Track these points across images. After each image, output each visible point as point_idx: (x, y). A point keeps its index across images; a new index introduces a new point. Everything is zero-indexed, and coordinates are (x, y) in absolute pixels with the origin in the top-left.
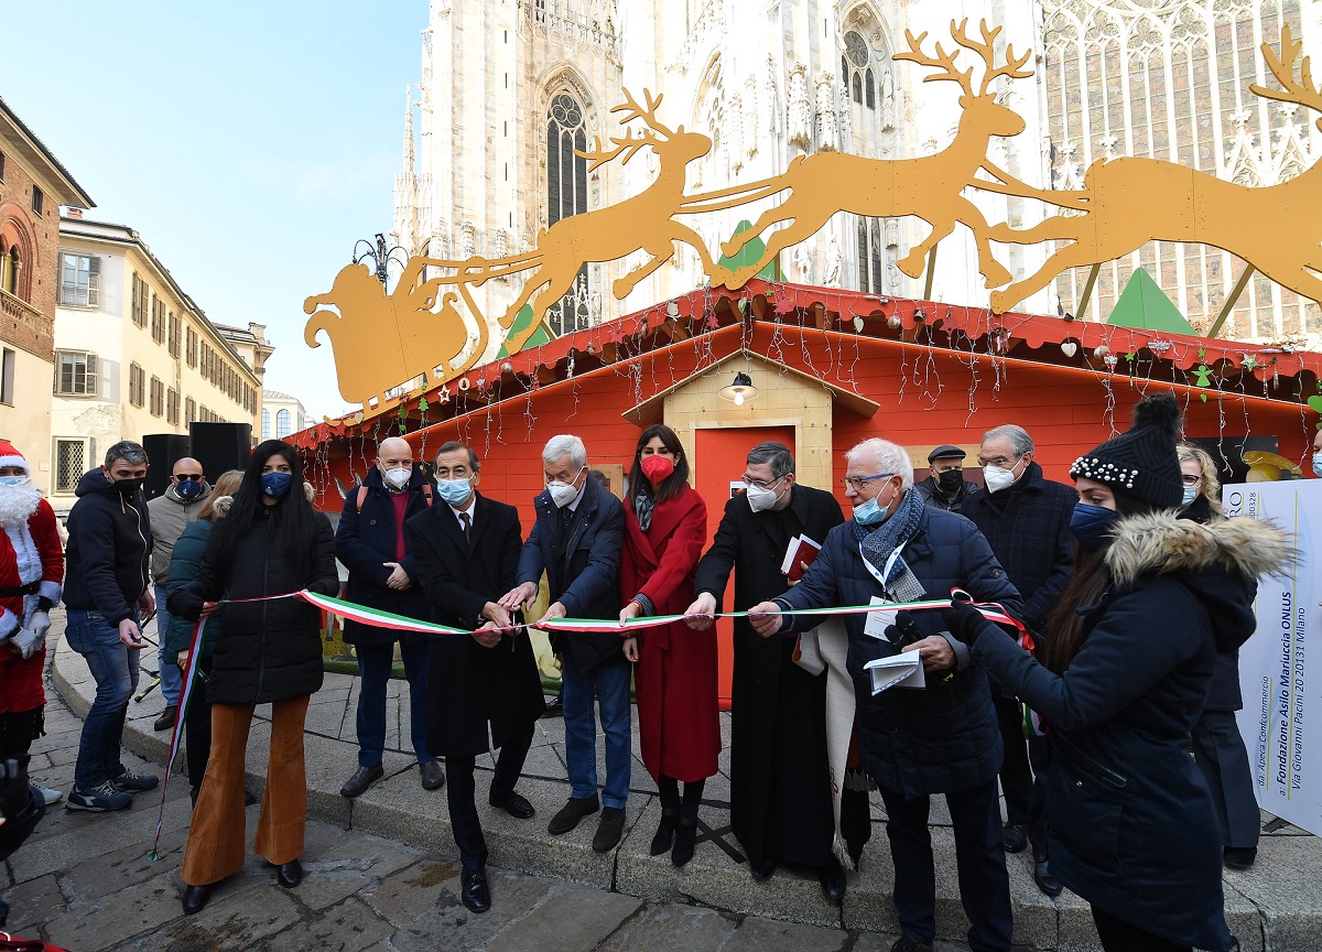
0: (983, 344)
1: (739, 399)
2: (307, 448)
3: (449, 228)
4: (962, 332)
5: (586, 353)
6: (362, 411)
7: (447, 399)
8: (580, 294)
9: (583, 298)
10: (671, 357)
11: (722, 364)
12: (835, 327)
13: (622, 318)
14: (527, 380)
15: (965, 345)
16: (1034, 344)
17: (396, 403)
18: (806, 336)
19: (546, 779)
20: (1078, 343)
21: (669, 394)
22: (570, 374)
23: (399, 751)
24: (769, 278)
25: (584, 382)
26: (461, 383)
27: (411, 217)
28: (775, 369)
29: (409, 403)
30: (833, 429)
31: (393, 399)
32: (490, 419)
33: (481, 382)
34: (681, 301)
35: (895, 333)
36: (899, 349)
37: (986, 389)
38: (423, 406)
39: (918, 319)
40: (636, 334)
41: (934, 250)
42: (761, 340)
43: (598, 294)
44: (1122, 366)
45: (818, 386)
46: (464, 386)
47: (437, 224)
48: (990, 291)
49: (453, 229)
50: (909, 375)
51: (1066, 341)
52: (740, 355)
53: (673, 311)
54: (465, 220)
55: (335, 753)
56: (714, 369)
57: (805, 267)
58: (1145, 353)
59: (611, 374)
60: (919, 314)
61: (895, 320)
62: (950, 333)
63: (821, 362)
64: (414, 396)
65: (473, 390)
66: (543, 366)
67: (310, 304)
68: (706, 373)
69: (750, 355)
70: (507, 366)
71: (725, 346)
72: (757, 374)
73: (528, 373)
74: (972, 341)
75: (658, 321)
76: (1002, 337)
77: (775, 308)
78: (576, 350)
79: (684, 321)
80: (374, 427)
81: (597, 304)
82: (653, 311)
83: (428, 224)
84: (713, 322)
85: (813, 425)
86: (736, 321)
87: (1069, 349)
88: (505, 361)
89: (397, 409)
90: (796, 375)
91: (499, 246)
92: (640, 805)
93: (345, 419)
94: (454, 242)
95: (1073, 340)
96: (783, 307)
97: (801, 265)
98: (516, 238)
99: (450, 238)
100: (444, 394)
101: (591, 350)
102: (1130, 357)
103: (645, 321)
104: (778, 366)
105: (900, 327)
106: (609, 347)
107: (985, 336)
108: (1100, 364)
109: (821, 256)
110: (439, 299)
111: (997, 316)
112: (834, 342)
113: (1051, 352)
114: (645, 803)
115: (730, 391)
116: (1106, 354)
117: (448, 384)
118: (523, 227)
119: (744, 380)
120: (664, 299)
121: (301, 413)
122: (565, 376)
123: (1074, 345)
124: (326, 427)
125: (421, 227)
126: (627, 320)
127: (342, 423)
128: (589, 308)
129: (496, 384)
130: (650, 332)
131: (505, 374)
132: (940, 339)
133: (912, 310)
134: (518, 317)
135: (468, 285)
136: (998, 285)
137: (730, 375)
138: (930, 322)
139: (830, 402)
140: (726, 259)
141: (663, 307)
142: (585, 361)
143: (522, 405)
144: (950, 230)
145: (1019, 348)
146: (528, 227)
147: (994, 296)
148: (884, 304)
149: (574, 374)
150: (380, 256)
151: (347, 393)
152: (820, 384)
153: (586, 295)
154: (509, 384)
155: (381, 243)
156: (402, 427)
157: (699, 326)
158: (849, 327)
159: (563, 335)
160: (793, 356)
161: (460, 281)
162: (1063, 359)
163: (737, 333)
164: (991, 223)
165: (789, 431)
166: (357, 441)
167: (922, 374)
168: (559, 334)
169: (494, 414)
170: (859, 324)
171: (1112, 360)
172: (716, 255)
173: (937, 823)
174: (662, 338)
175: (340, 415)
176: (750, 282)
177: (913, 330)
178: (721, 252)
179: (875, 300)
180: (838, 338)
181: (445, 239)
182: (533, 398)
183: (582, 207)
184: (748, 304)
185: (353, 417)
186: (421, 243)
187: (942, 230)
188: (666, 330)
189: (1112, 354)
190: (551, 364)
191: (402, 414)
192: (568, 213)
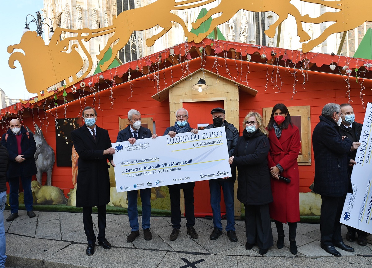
0: (299, 65)
1: (200, 90)
2: (13, 114)
3: (70, 8)
4: (290, 61)
5: (135, 70)
6: (37, 97)
7: (75, 91)
8: (132, 39)
9: (134, 41)
10: (172, 72)
11: (193, 75)
12: (240, 58)
13: (150, 55)
14: (110, 82)
15: (292, 66)
16: (319, 65)
17: (53, 93)
18: (228, 62)
19: (124, 248)
20: (336, 65)
21: (171, 88)
22: (129, 80)
23: (62, 240)
24: (212, 38)
25: (134, 83)
26: (81, 84)
27: (52, 2)
28: (215, 76)
29: (59, 93)
30: (239, 101)
31: (51, 91)
32: (95, 100)
33: (90, 84)
34: (175, 48)
35: (264, 61)
36: (265, 67)
37: (300, 84)
38: (65, 94)
39: (273, 55)
40: (157, 62)
41: (280, 26)
42: (209, 64)
43: (140, 39)
44: (353, 73)
45: (232, 84)
46: (83, 85)
47: (64, 6)
48: (302, 43)
49: (72, 9)
50: (269, 78)
51: (331, 64)
52: (201, 71)
53: (172, 52)
54: (78, 4)
55: (34, 243)
56: (190, 77)
57: (232, 27)
58: (363, 68)
59: (146, 79)
60: (273, 53)
61: (264, 56)
62: (286, 61)
63: (234, 73)
64: (60, 90)
65: (87, 87)
66: (117, 76)
67: (10, 49)
68: (187, 79)
69: (205, 71)
70: (101, 76)
71: (194, 67)
72: (207, 79)
73: (111, 79)
74: (294, 64)
75: (166, 56)
76: (306, 63)
77: (215, 51)
78: (131, 69)
79: (177, 57)
80: (43, 104)
81: (140, 43)
82: (163, 52)
83: (60, 6)
84: (189, 57)
85: (231, 100)
86: (199, 56)
87: (333, 67)
88: (100, 74)
89: (53, 96)
90: (224, 79)
91: (94, 16)
92: (162, 255)
93: (30, 100)
94: (73, 15)
95: (334, 63)
96: (218, 50)
97: (230, 26)
98: (102, 13)
99: (71, 13)
100: (74, 89)
101: (137, 69)
102: (356, 70)
103: (160, 57)
104: (217, 76)
105: (266, 59)
106: (145, 68)
107: (299, 62)
108: (344, 72)
109: (239, 21)
110: (70, 47)
111: (304, 54)
112: (239, 64)
113: (326, 68)
114: (164, 254)
115: (197, 86)
116: (347, 69)
117: (75, 85)
118: (105, 8)
119: (202, 82)
120: (168, 47)
121: (3, 95)
122: (127, 80)
123: (335, 65)
124: (21, 104)
125: (57, 7)
126: (153, 56)
127: (28, 102)
128: (137, 45)
129: (97, 84)
130: (163, 61)
131: (100, 80)
132: (282, 63)
133: (271, 51)
134: (105, 55)
135: (83, 41)
136: (305, 41)
137: (196, 80)
138: (277, 56)
139: (237, 90)
140: (194, 30)
141: (167, 50)
142: (135, 74)
143: (108, 93)
144: (286, 18)
145: (313, 67)
146: (107, 8)
147: (303, 45)
148: (259, 49)
149: (130, 80)
150: (39, 22)
151: (30, 88)
152: (234, 83)
153: (135, 40)
154: (102, 84)
155: (39, 16)
156: (56, 104)
157: (183, 59)
158: (245, 58)
159: (125, 63)
160: (222, 71)
161: (79, 39)
162: (330, 71)
163: (199, 61)
164: (303, 14)
165: (221, 103)
166: (35, 110)
167: (275, 78)
168: (123, 62)
169: (97, 97)
170: (249, 57)
171: (350, 71)
172: (190, 28)
173: (278, 256)
174: (168, 64)
175: (27, 99)
176: (204, 40)
177: (271, 60)
178: (191, 27)
179: (255, 47)
180: (240, 63)
181: (69, 13)
182: (113, 90)
183: (132, 6)
184: (203, 50)
185: (33, 99)
186: (57, 15)
187: (283, 18)
188: (169, 60)
189: (350, 69)
190: (120, 75)
191: (56, 98)
192: (126, 9)
